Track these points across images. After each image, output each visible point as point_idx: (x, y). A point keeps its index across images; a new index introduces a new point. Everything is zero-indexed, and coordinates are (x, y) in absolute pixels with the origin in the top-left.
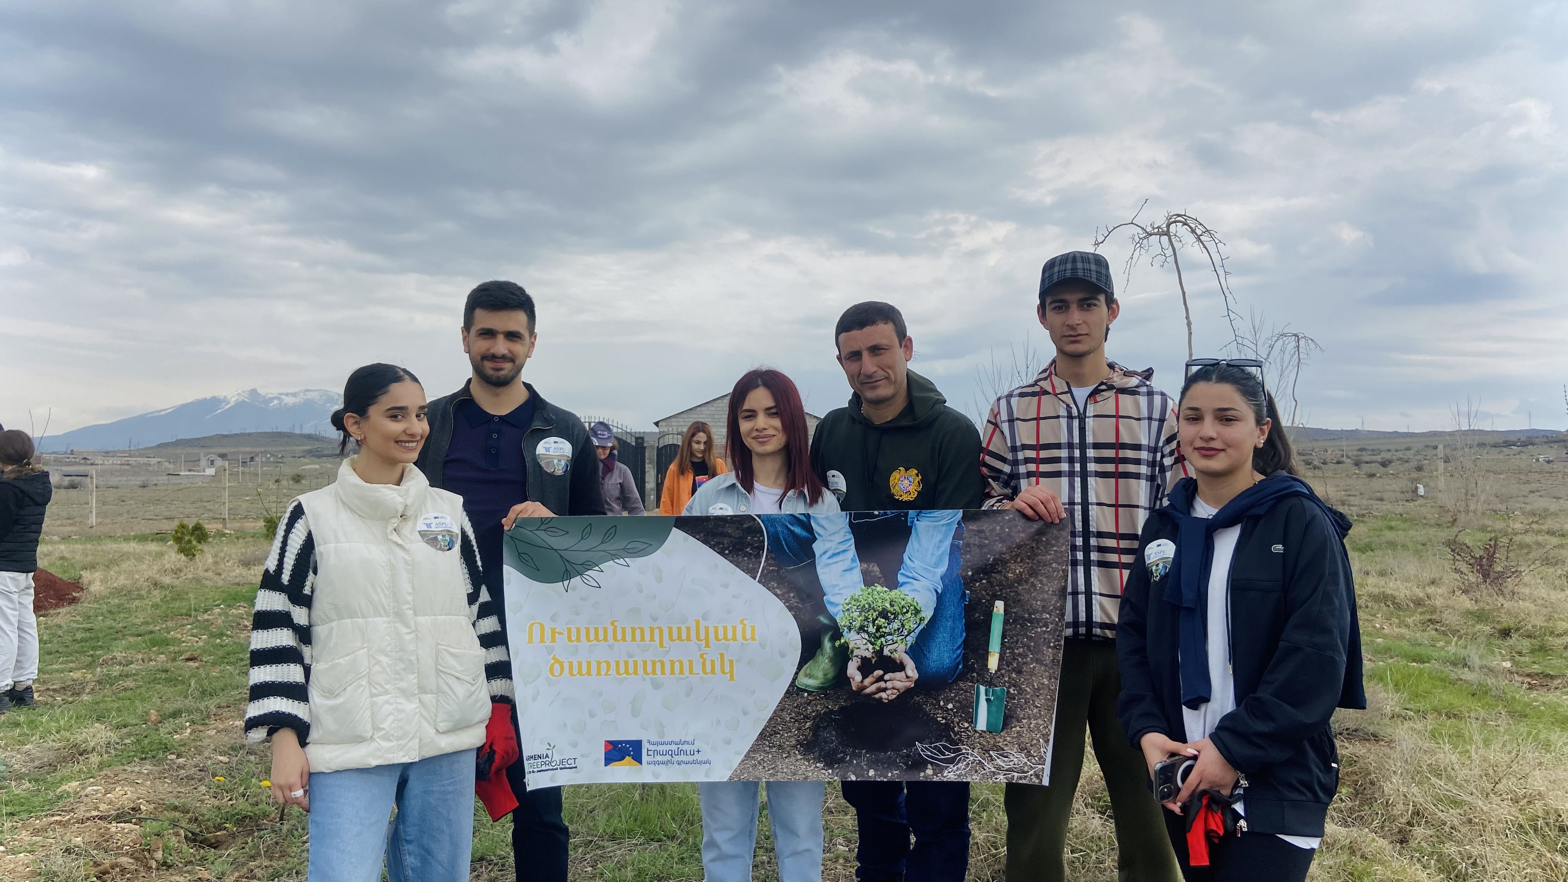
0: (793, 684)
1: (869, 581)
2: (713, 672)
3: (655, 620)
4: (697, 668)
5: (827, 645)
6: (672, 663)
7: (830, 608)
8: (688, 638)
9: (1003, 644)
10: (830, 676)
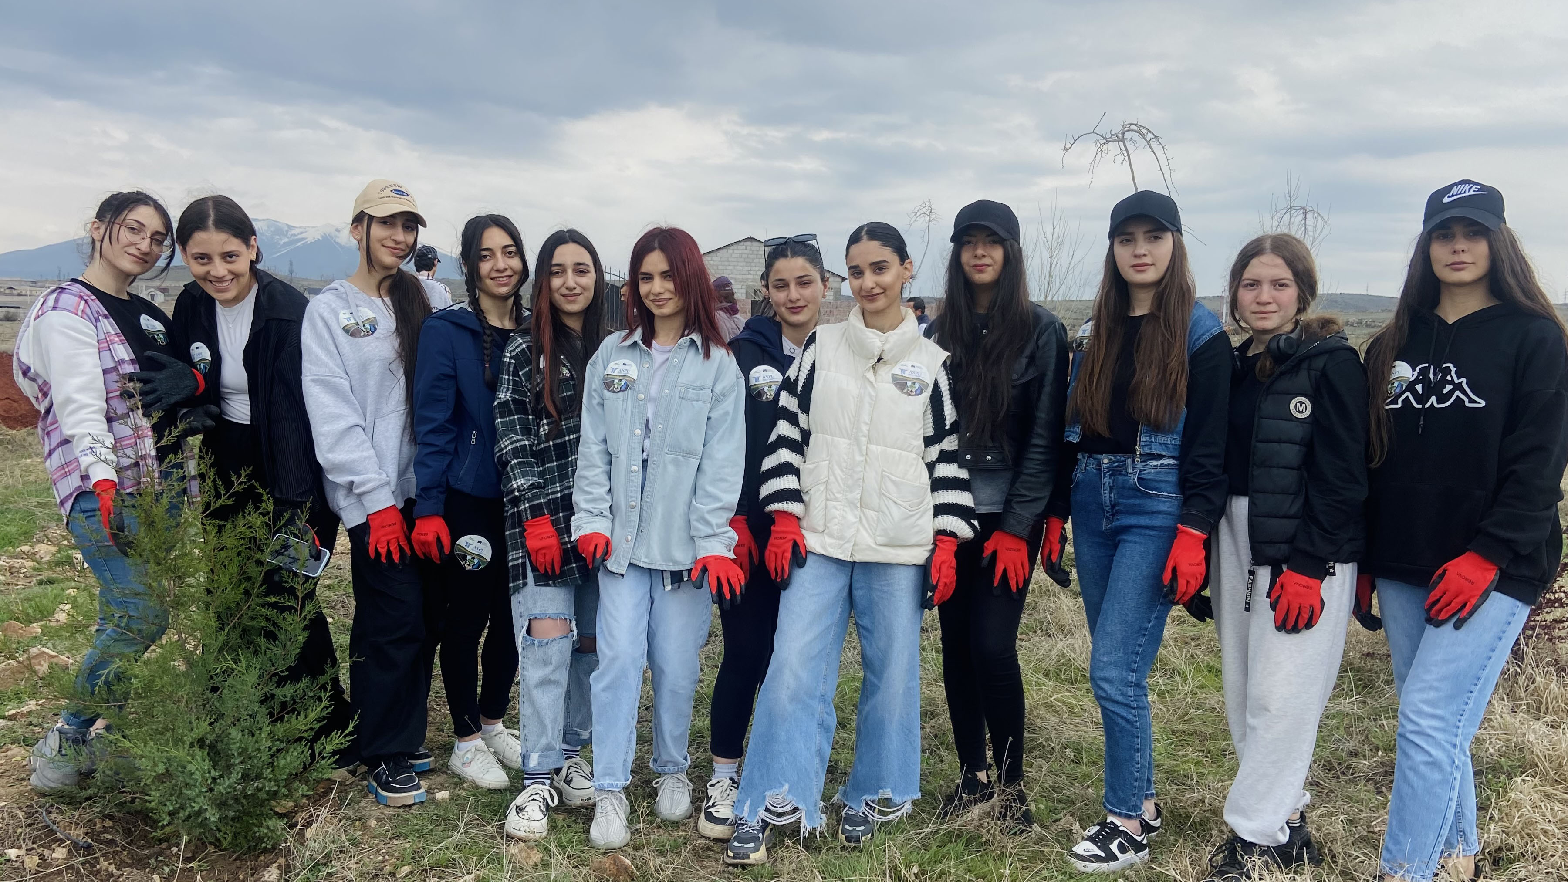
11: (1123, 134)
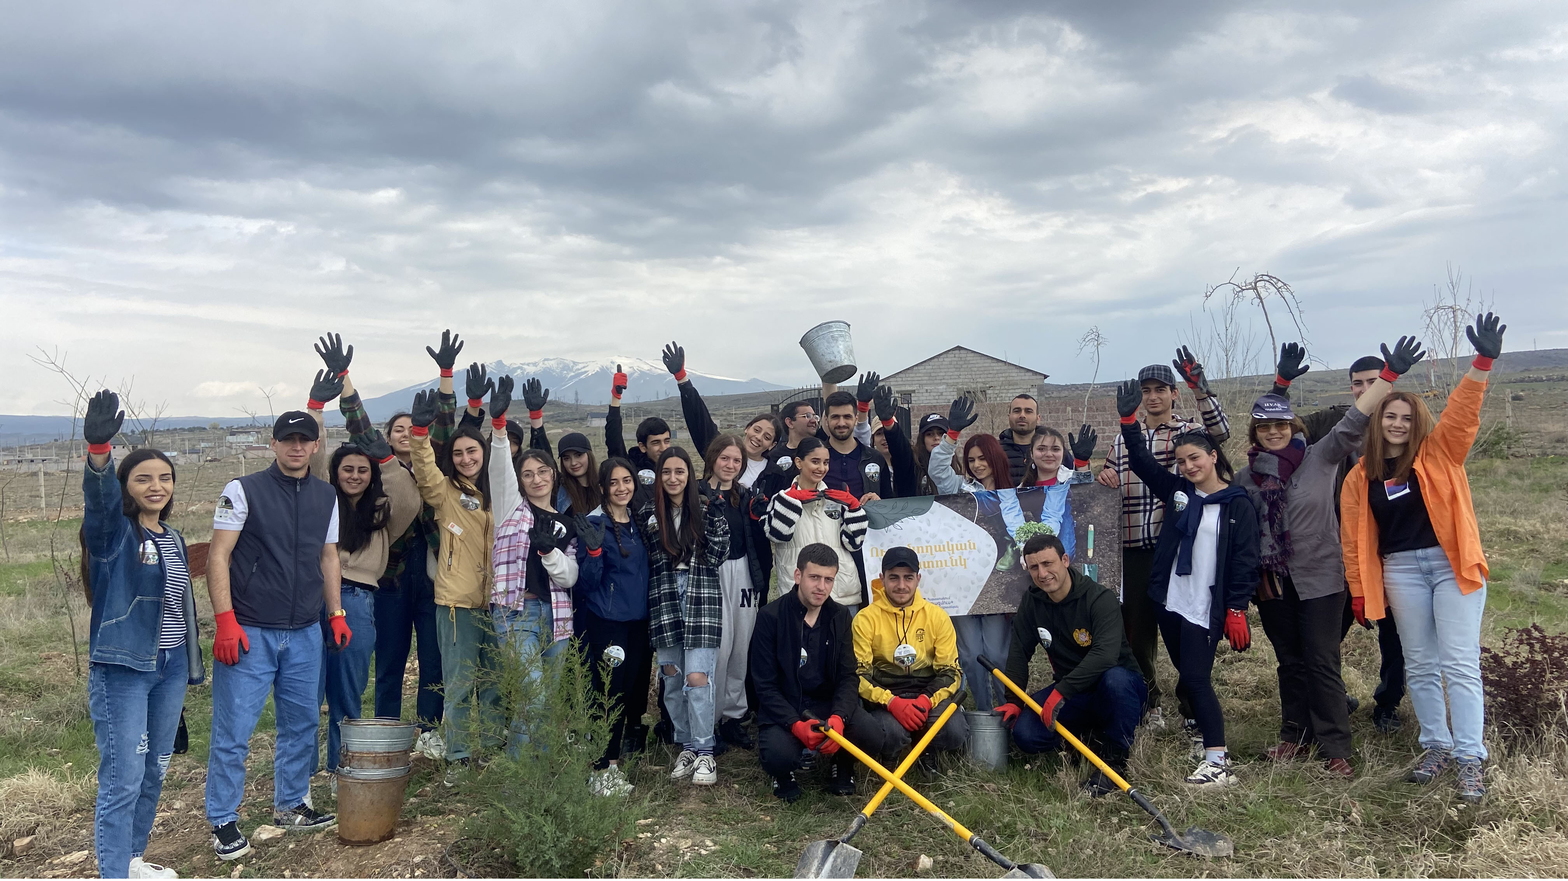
0: (995, 568)
1: (1027, 520)
2: (956, 565)
3: (928, 542)
4: (949, 564)
5: (1010, 550)
6: (937, 562)
7: (1010, 533)
8: (944, 550)
9: (1094, 544)
10: (1012, 563)
11: (1256, 283)
